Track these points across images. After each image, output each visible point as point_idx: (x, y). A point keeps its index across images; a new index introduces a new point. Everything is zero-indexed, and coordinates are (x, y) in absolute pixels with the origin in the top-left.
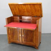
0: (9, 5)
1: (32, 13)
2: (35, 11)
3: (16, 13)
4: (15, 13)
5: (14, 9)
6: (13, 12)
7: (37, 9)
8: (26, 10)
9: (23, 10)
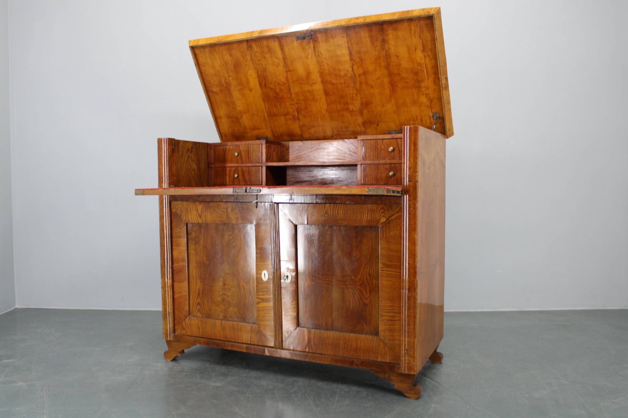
0: (193, 48)
1: (366, 104)
2: (393, 85)
3: (246, 121)
4: (235, 119)
5: (226, 88)
6: (222, 112)
7: (405, 64)
8: (318, 87)
9: (295, 89)
